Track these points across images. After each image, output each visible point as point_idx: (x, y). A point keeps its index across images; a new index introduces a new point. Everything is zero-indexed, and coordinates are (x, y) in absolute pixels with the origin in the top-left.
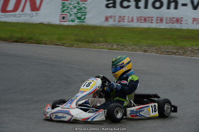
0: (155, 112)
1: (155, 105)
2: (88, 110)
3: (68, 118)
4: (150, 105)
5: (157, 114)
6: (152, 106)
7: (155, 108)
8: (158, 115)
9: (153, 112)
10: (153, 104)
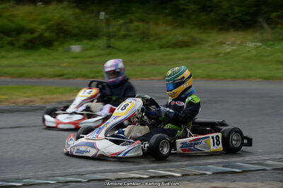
0: (218, 145)
1: (217, 136)
2: (122, 142)
3: (92, 152)
4: (211, 135)
5: (220, 147)
6: (213, 137)
7: (218, 140)
8: (222, 149)
9: (214, 145)
10: (215, 135)
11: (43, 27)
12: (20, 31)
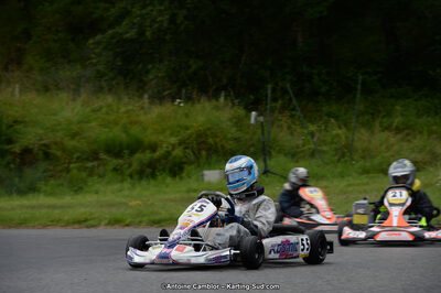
11: (173, 140)
12: (136, 147)
